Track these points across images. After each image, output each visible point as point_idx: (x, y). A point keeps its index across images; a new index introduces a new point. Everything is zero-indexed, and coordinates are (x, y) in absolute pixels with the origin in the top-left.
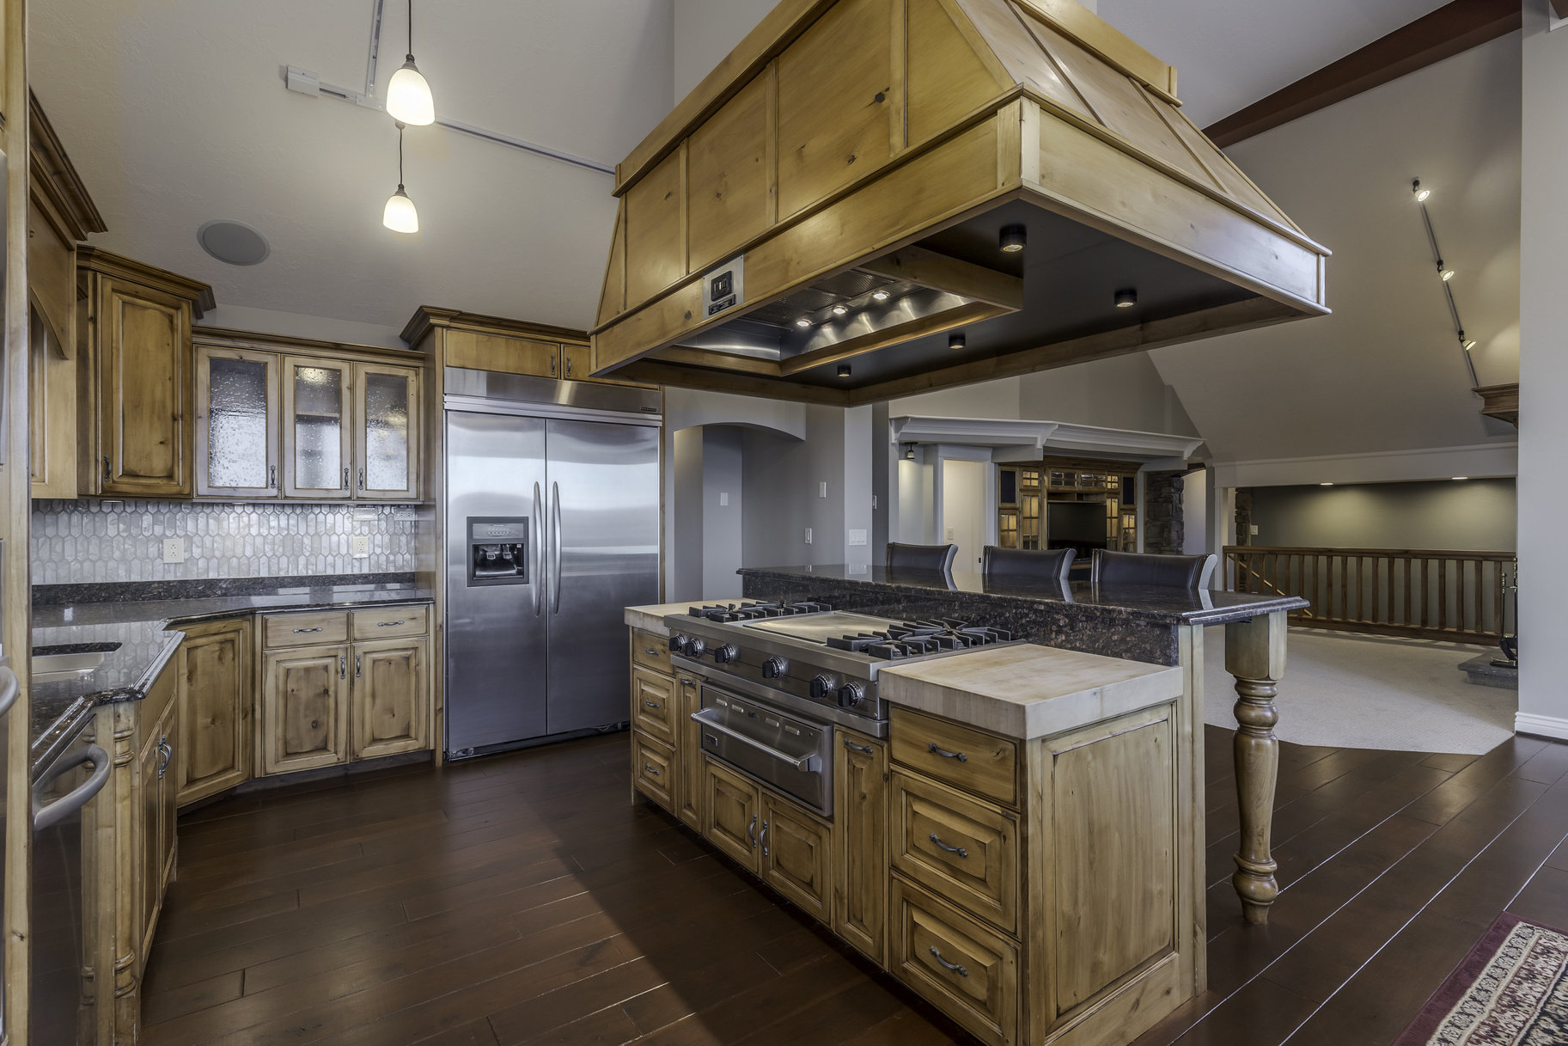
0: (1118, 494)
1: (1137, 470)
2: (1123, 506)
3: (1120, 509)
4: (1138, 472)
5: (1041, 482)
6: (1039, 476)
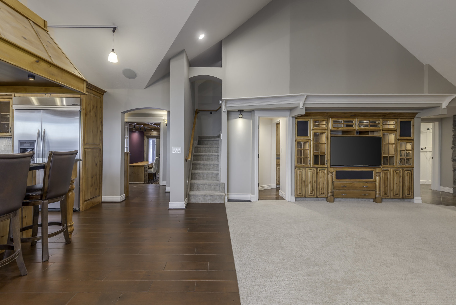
0: (396, 131)
1: (414, 117)
2: (399, 138)
3: (396, 139)
4: (415, 118)
5: (327, 126)
6: (326, 122)
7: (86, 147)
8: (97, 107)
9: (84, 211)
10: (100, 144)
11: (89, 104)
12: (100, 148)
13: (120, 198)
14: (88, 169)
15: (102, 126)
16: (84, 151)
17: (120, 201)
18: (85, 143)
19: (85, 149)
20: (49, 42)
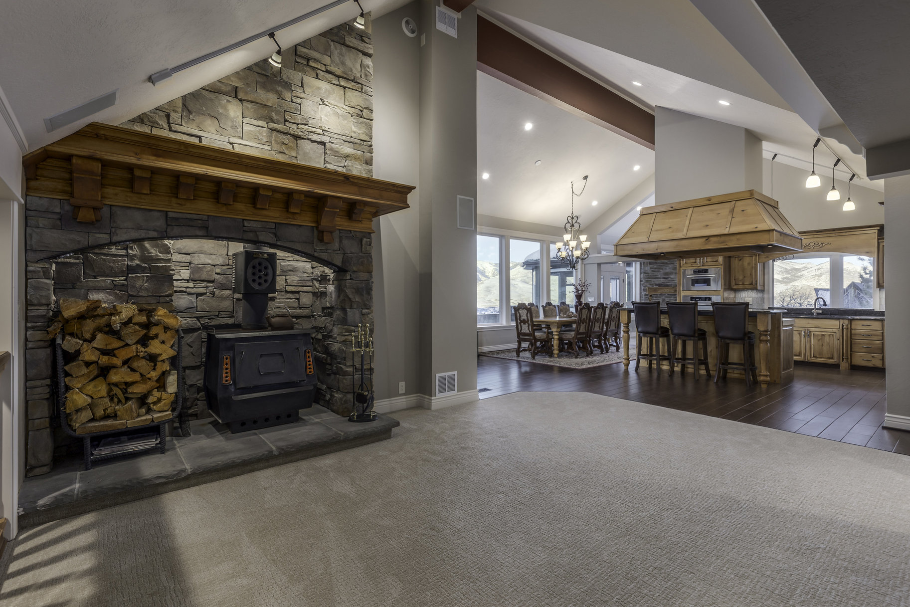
20: (743, 211)
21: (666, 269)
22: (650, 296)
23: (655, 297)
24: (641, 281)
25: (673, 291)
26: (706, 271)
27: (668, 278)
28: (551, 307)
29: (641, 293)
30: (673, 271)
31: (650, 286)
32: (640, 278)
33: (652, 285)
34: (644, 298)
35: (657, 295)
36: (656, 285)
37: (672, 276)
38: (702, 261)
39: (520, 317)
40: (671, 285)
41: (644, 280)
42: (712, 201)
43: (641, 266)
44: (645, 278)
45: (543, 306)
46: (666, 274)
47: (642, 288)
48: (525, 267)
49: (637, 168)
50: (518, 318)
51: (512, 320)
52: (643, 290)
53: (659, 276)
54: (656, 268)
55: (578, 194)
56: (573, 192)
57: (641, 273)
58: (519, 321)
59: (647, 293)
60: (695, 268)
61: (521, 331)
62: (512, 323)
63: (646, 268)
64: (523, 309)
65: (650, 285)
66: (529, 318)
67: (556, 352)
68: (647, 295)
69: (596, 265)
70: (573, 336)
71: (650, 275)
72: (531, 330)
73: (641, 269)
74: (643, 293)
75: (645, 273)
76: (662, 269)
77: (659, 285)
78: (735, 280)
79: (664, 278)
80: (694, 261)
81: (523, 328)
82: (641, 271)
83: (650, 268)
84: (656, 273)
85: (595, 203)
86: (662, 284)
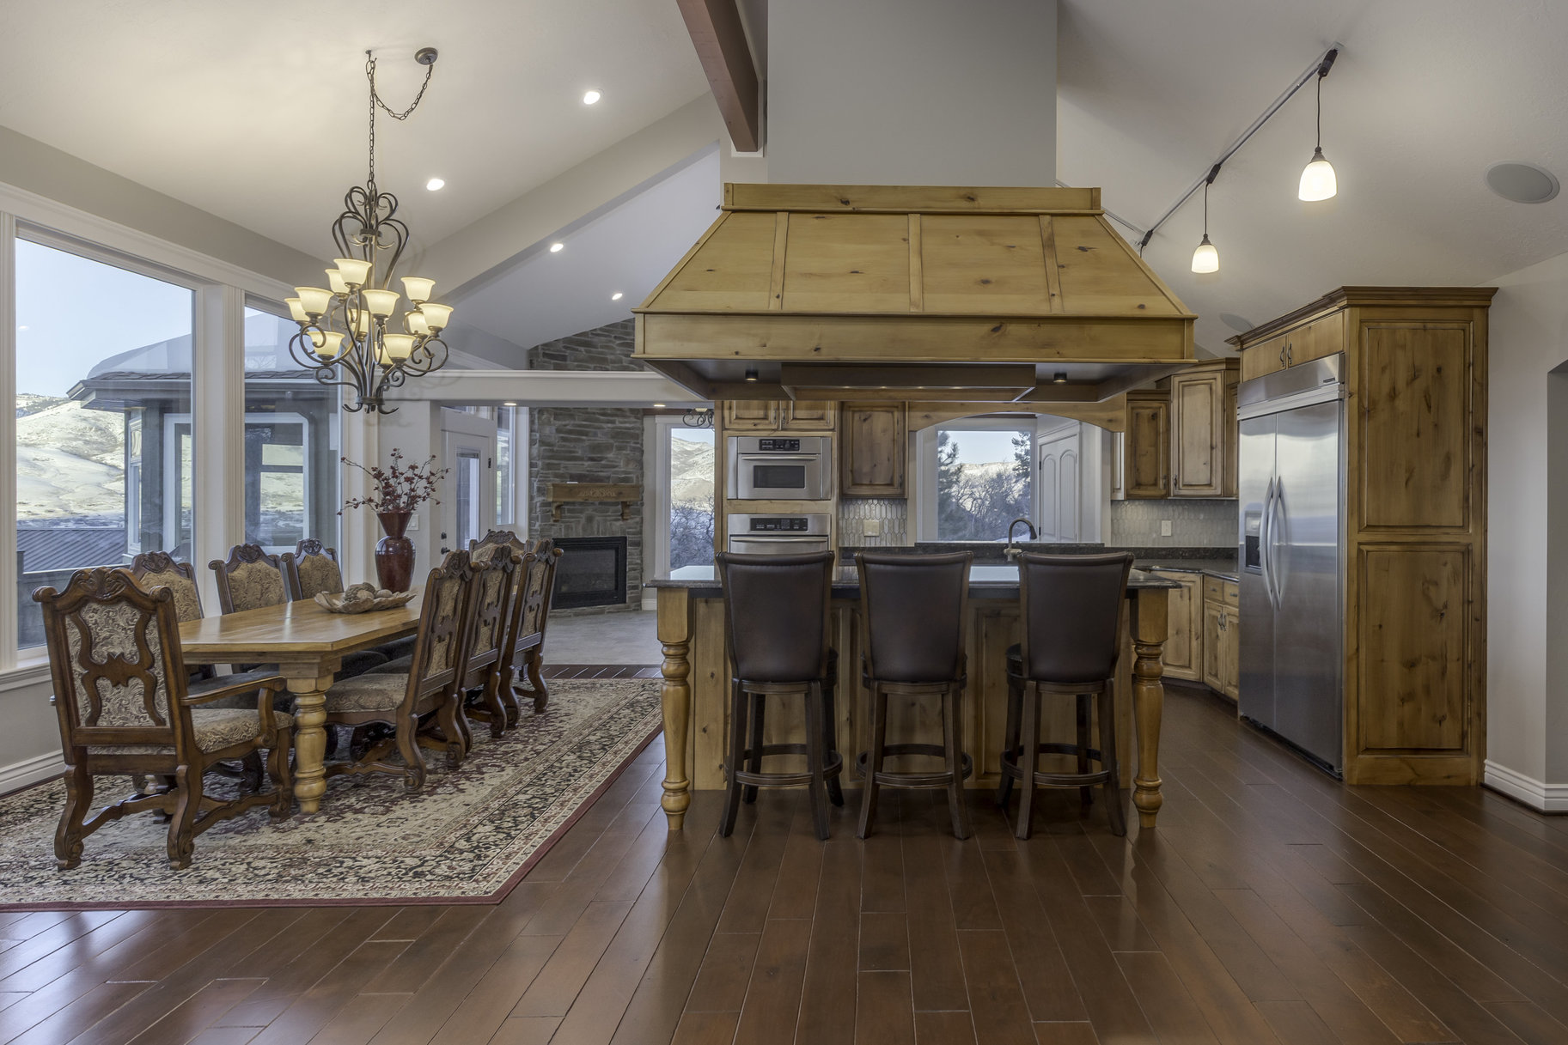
7: (1364, 537)
8: (1439, 370)
9: (1359, 787)
10: (1464, 527)
11: (1383, 369)
12: (1468, 545)
13: (1543, 793)
14: (1380, 626)
15: (1483, 446)
16: (1354, 553)
17: (1542, 807)
18: (1360, 526)
19: (1365, 548)
20: (1083, 249)
21: (595, 434)
22: (558, 507)
23: (569, 511)
24: (532, 465)
25: (614, 495)
26: (793, 445)
27: (601, 459)
28: (261, 565)
29: (531, 498)
30: (611, 441)
31: (557, 481)
32: (531, 458)
33: (561, 476)
34: (539, 514)
35: (573, 503)
36: (572, 478)
37: (611, 455)
38: (782, 415)
39: (88, 642)
40: (608, 478)
41: (540, 463)
42: (983, 204)
43: (532, 422)
44: (544, 458)
45: (215, 565)
46: (596, 448)
47: (535, 485)
48: (93, 397)
49: (592, 98)
50: (75, 650)
51: (24, 640)
52: (539, 489)
53: (579, 454)
54: (570, 432)
55: (400, 111)
56: (373, 94)
57: (532, 443)
58: (77, 668)
59: (551, 500)
60: (764, 434)
61: (94, 719)
62: (22, 653)
63: (547, 430)
64: (116, 600)
65: (556, 476)
66: (155, 649)
67: (310, 786)
68: (549, 504)
69: (426, 406)
70: (399, 698)
71: (555, 449)
72: (164, 713)
73: (532, 431)
74: (538, 500)
75: (543, 443)
76: (586, 434)
77: (580, 478)
78: (852, 471)
79: (592, 459)
80: (761, 413)
81: (107, 706)
82: (530, 435)
83: (558, 431)
84: (572, 445)
85: (435, 184)
86: (585, 476)
